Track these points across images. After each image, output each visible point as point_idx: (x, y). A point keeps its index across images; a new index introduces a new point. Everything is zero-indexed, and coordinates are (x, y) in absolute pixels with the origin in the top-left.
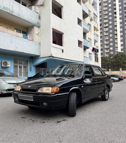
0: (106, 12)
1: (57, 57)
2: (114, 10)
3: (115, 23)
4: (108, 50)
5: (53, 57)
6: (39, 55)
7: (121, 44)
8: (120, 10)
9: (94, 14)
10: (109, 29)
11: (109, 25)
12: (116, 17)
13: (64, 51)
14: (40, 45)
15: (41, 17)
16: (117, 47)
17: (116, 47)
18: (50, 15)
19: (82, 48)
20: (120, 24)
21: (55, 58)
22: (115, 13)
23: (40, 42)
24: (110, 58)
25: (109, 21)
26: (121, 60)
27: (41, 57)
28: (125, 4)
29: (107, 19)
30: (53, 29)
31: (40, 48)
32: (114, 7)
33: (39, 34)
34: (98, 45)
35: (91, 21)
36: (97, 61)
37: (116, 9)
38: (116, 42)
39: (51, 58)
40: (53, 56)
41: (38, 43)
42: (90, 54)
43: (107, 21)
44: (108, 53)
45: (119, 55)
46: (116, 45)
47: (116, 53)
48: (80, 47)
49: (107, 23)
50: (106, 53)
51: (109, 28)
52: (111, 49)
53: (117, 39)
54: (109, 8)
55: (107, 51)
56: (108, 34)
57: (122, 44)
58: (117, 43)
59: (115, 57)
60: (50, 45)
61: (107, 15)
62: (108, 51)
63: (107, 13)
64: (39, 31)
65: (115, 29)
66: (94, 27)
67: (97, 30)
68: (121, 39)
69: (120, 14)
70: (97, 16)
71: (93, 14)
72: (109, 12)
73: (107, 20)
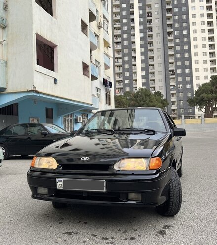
0: (117, 16)
1: (45, 92)
2: (131, 14)
3: (132, 37)
4: (122, 84)
5: (37, 92)
6: (4, 87)
7: (142, 75)
8: (140, 16)
9: (104, 16)
10: (123, 47)
11: (123, 39)
12: (134, 28)
13: (58, 81)
14: (6, 66)
15: (10, 7)
16: (136, 80)
17: (134, 80)
18: (31, 5)
19: (89, 77)
20: (141, 40)
21: (41, 95)
22: (133, 20)
23: (6, 60)
24: (127, 99)
25: (123, 32)
26: (145, 101)
27: (9, 91)
28: (148, 7)
29: (120, 29)
30: (38, 36)
31: (6, 73)
32: (131, 10)
33: (4, 43)
34: (110, 75)
35: (99, 28)
36: (110, 104)
37: (133, 14)
38: (134, 71)
39: (34, 94)
40: (37, 90)
41: (2, 61)
42: (98, 89)
43: (120, 33)
44: (122, 88)
45: (140, 94)
46: (134, 76)
47: (134, 89)
48: (86, 75)
49: (119, 36)
50: (118, 89)
51: (122, 45)
52: (127, 82)
53: (135, 65)
54: (123, 10)
55: (120, 85)
56: (120, 56)
57: (145, 74)
58: (136, 73)
59: (135, 97)
60: (32, 68)
61: (120, 22)
62: (122, 87)
63: (119, 18)
64: (3, 36)
65: (133, 48)
66: (105, 40)
67: (108, 47)
68: (142, 66)
69: (141, 24)
70: (108, 21)
71: (102, 17)
72: (123, 17)
73: (120, 31)
